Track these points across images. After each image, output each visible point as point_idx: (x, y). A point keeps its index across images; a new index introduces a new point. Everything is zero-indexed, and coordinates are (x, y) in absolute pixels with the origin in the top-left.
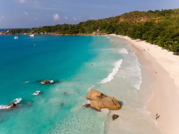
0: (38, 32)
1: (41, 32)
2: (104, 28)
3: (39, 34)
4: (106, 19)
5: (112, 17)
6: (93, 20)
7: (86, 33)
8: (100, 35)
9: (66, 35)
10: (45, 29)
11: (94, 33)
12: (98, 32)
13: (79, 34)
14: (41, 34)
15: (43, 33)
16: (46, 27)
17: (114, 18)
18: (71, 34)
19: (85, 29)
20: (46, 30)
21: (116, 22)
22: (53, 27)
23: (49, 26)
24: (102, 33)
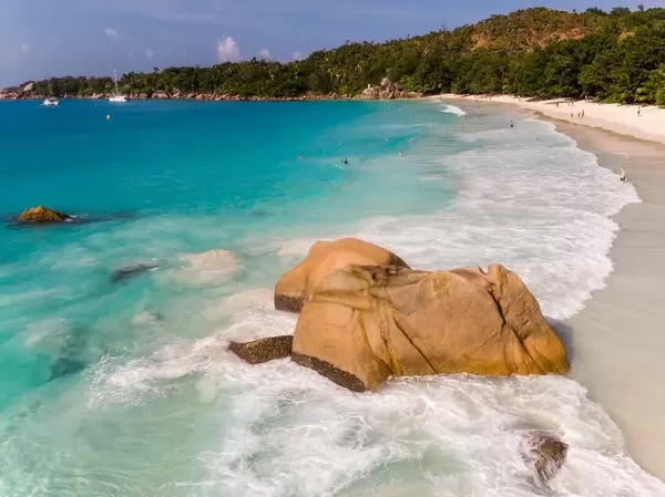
0: (147, 89)
1: (160, 88)
2: (411, 72)
3: (150, 96)
4: (417, 38)
5: (441, 33)
6: (365, 42)
7: (338, 93)
8: (393, 97)
9: (254, 98)
10: (176, 79)
11: (369, 90)
12: (384, 88)
13: (311, 95)
14: (160, 95)
15: (164, 95)
16: (177, 71)
17: (448, 34)
18: (277, 96)
19: (334, 76)
20: (179, 84)
21: (459, 48)
22: (205, 69)
23: (190, 66)
24: (401, 90)
